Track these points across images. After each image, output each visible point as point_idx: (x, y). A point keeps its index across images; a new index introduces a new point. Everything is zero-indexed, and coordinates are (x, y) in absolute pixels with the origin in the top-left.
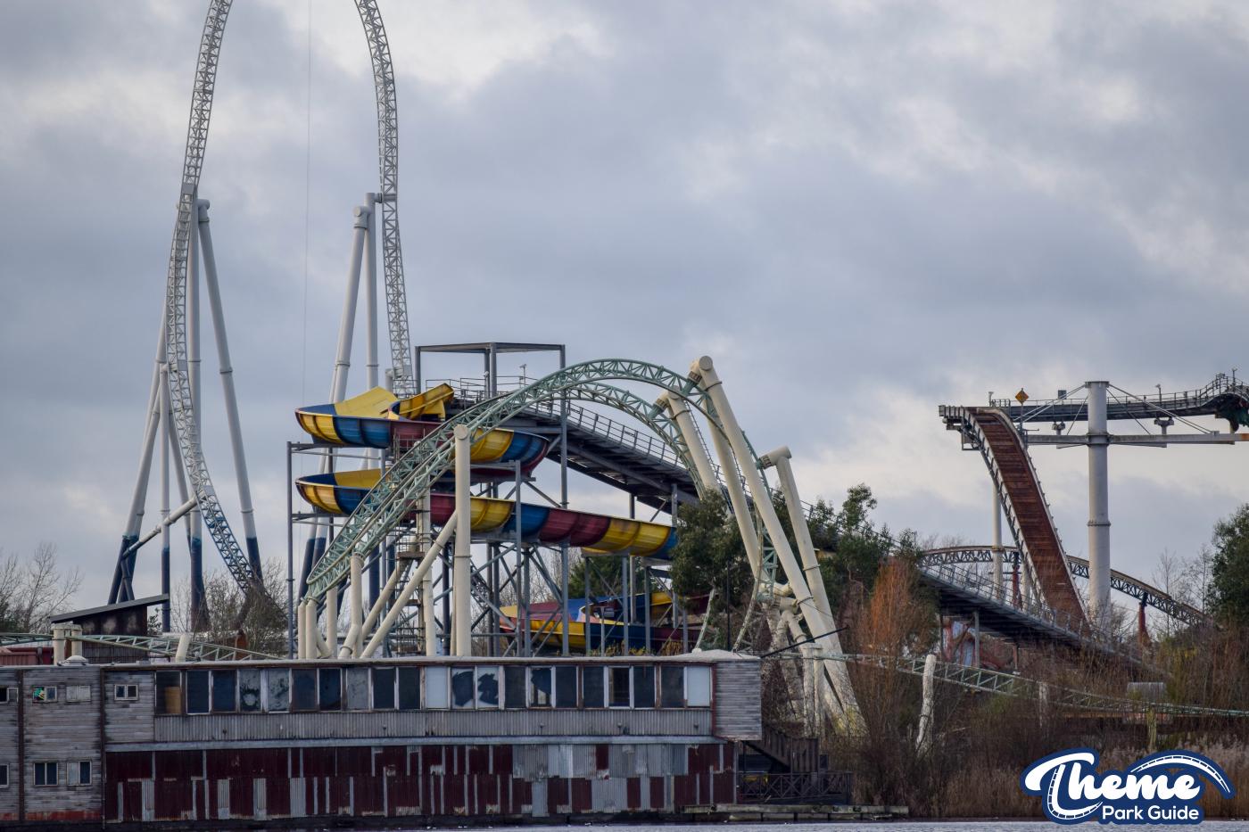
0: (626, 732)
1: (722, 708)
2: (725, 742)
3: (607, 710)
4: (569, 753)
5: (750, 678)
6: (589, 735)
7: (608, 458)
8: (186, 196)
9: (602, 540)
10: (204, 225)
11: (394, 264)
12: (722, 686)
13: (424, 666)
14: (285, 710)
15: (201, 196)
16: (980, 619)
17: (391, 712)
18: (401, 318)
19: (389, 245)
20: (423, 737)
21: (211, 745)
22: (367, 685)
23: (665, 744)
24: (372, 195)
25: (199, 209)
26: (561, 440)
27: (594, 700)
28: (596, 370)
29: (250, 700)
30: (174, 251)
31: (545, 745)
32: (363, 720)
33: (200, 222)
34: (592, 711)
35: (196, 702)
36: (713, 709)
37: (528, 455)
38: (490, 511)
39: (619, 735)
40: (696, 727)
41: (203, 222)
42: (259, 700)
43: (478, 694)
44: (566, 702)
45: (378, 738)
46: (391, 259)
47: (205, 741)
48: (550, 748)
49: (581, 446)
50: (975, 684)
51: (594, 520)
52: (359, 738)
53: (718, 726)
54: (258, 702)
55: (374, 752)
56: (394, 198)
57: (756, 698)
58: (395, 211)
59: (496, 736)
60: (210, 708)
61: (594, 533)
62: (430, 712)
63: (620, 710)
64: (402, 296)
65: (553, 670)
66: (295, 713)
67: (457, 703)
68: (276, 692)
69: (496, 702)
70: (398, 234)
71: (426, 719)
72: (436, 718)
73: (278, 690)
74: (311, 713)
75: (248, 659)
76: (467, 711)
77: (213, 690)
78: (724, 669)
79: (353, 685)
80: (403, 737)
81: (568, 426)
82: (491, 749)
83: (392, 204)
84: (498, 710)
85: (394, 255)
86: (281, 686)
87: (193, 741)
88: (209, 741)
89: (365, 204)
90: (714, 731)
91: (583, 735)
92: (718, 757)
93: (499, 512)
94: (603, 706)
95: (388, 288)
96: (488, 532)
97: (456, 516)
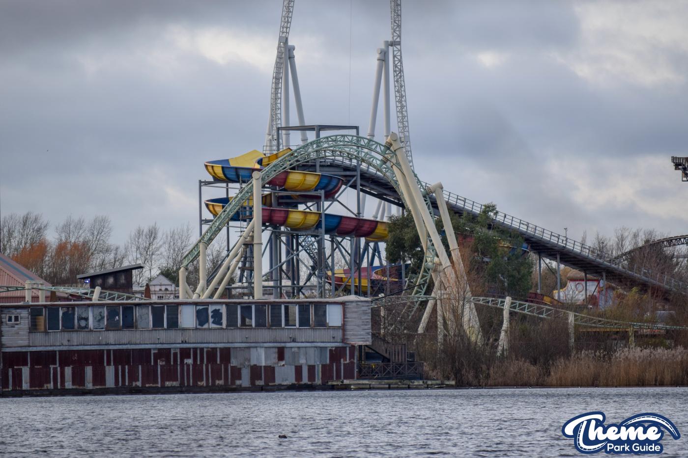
0: (294, 341)
1: (348, 327)
2: (350, 346)
3: (284, 329)
4: (262, 352)
5: (364, 310)
6: (273, 342)
7: (386, 189)
8: (281, 43)
9: (373, 234)
10: (292, 59)
11: (400, 80)
12: (348, 315)
13: (181, 305)
14: (102, 328)
15: (290, 43)
16: (606, 276)
17: (162, 330)
18: (404, 110)
19: (397, 69)
20: (180, 343)
21: (61, 348)
22: (148, 315)
23: (316, 347)
24: (388, 41)
25: (289, 51)
26: (357, 179)
27: (276, 323)
28: (333, 141)
29: (83, 323)
30: (275, 74)
31: (249, 348)
32: (147, 334)
33: (290, 58)
34: (275, 329)
35: (53, 324)
36: (343, 328)
37: (331, 187)
38: (307, 218)
39: (290, 342)
40: (334, 338)
41: (291, 58)
42: (88, 323)
43: (211, 320)
44: (260, 324)
45: (155, 344)
46: (398, 77)
47: (58, 346)
48: (252, 349)
49: (370, 182)
50: (542, 315)
51: (369, 223)
52: (144, 344)
53: (346, 337)
54: (87, 324)
55: (153, 352)
56: (399, 43)
57: (367, 322)
58: (400, 51)
59: (221, 343)
60: (60, 328)
61: (369, 230)
62: (184, 329)
63: (291, 329)
64: (404, 97)
65: (253, 307)
66: (108, 330)
67: (200, 325)
68: (98, 319)
69: (221, 324)
70: (401, 63)
71: (182, 334)
72: (187, 333)
73: (99, 318)
74: (117, 330)
75: (132, 300)
76: (205, 329)
77: (62, 317)
78: (350, 306)
79: (140, 315)
80: (169, 344)
81: (361, 171)
82: (218, 350)
83: (398, 47)
84: (222, 329)
85: (400, 75)
86: (100, 315)
87: (51, 346)
88: (60, 346)
89: (383, 47)
90: (344, 340)
91: (270, 342)
92: (346, 354)
93: (314, 219)
94: (281, 326)
95: (396, 93)
96: (307, 229)
97: (254, 221)
